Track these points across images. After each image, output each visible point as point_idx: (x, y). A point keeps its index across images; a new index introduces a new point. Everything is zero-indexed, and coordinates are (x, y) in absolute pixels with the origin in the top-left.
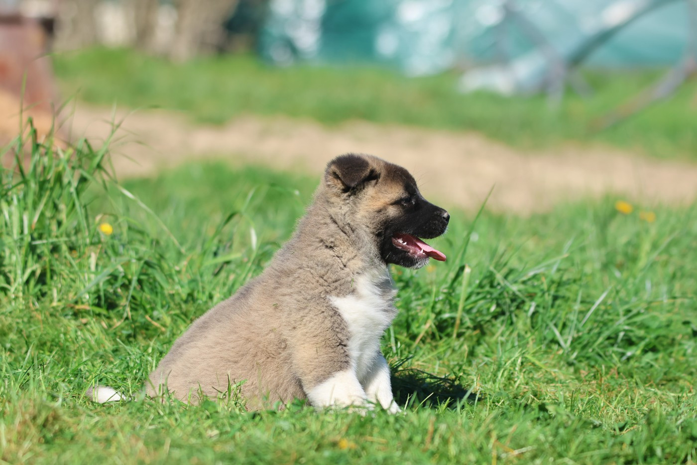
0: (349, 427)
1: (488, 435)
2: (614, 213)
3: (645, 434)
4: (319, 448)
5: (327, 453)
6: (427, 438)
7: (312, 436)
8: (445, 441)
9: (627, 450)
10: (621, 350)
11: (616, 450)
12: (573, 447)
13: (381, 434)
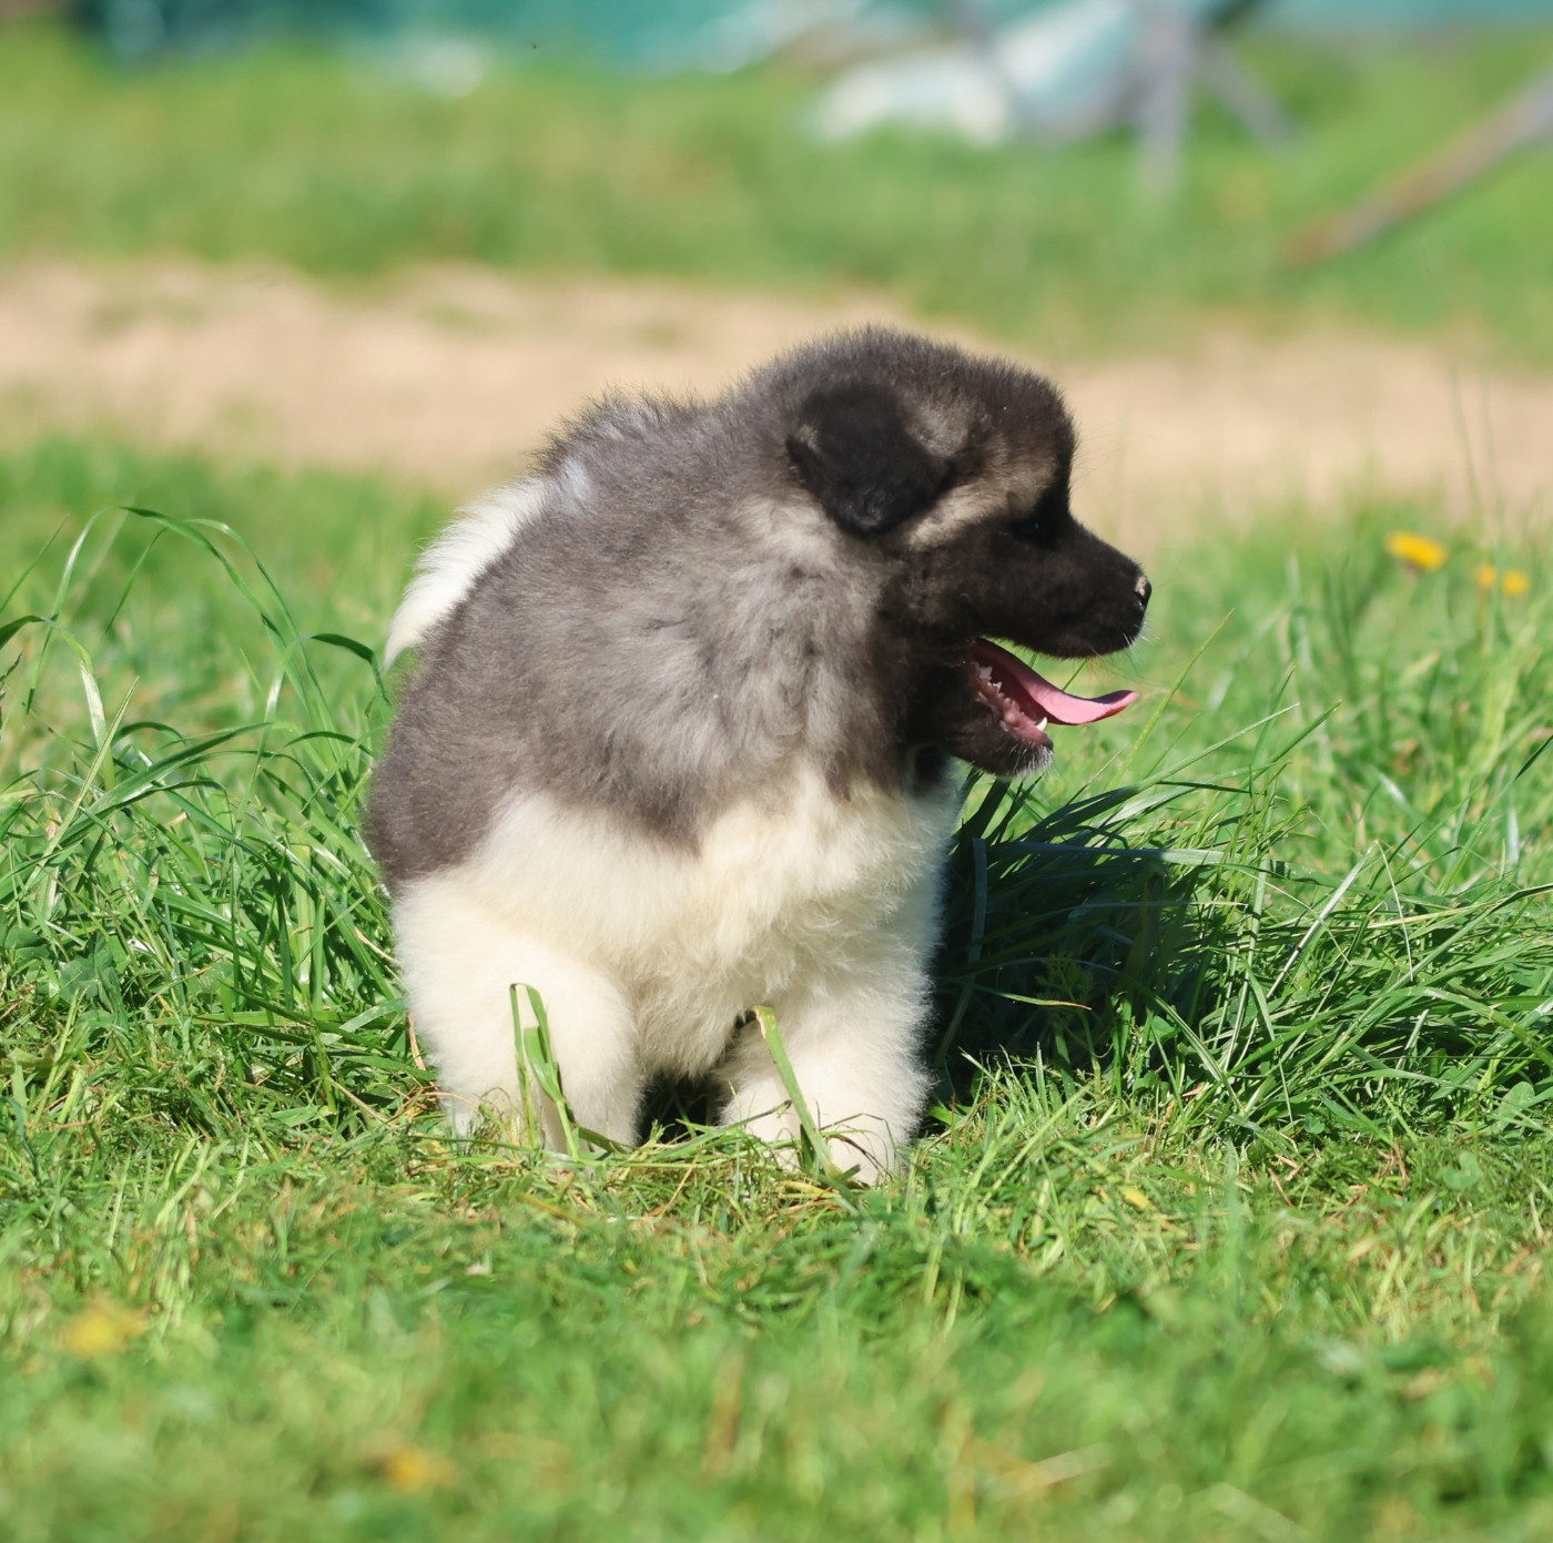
0: (430, 1404)
1: (936, 1414)
2: (1384, 569)
3: (1508, 1392)
4: (321, 1482)
5: (349, 1505)
6: (716, 1433)
7: (289, 1443)
8: (778, 1443)
9: (1446, 1450)
10: (1418, 1077)
11: (1407, 1455)
12: (1251, 1447)
13: (549, 1426)
